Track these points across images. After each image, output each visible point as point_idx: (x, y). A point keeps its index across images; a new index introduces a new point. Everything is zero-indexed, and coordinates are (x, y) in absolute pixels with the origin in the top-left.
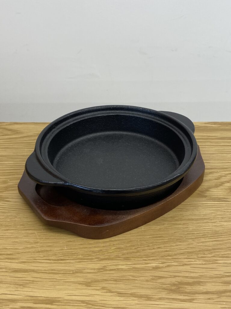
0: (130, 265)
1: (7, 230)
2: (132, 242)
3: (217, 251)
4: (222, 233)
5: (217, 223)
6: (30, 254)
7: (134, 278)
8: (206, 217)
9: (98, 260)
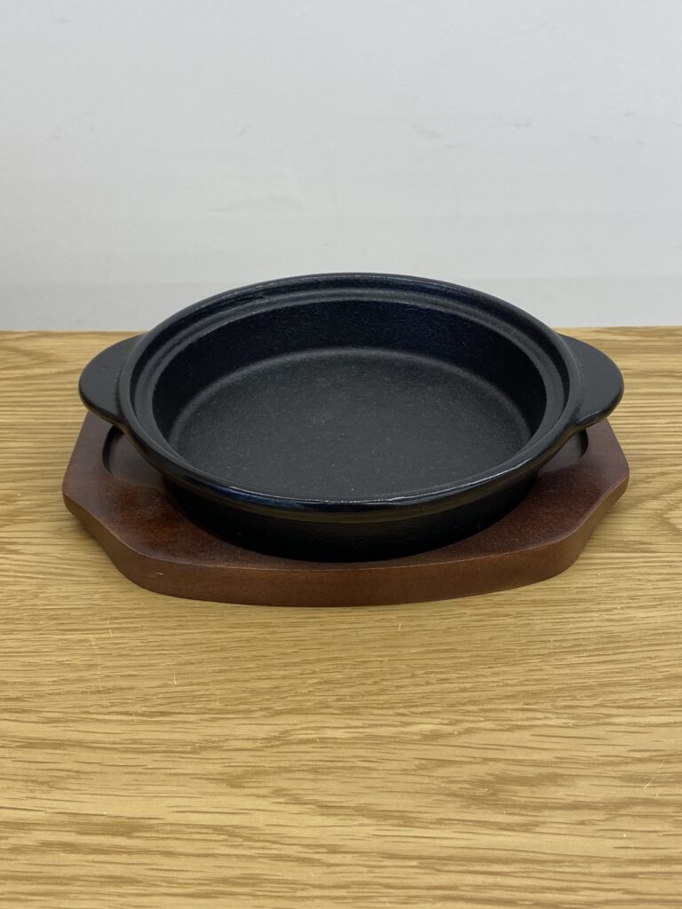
0: (359, 727)
1: (11, 631)
2: (366, 665)
3: (611, 689)
4: (628, 641)
5: (616, 612)
6: (72, 697)
7: (367, 764)
8: (583, 596)
9: (268, 714)
